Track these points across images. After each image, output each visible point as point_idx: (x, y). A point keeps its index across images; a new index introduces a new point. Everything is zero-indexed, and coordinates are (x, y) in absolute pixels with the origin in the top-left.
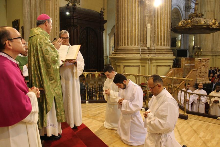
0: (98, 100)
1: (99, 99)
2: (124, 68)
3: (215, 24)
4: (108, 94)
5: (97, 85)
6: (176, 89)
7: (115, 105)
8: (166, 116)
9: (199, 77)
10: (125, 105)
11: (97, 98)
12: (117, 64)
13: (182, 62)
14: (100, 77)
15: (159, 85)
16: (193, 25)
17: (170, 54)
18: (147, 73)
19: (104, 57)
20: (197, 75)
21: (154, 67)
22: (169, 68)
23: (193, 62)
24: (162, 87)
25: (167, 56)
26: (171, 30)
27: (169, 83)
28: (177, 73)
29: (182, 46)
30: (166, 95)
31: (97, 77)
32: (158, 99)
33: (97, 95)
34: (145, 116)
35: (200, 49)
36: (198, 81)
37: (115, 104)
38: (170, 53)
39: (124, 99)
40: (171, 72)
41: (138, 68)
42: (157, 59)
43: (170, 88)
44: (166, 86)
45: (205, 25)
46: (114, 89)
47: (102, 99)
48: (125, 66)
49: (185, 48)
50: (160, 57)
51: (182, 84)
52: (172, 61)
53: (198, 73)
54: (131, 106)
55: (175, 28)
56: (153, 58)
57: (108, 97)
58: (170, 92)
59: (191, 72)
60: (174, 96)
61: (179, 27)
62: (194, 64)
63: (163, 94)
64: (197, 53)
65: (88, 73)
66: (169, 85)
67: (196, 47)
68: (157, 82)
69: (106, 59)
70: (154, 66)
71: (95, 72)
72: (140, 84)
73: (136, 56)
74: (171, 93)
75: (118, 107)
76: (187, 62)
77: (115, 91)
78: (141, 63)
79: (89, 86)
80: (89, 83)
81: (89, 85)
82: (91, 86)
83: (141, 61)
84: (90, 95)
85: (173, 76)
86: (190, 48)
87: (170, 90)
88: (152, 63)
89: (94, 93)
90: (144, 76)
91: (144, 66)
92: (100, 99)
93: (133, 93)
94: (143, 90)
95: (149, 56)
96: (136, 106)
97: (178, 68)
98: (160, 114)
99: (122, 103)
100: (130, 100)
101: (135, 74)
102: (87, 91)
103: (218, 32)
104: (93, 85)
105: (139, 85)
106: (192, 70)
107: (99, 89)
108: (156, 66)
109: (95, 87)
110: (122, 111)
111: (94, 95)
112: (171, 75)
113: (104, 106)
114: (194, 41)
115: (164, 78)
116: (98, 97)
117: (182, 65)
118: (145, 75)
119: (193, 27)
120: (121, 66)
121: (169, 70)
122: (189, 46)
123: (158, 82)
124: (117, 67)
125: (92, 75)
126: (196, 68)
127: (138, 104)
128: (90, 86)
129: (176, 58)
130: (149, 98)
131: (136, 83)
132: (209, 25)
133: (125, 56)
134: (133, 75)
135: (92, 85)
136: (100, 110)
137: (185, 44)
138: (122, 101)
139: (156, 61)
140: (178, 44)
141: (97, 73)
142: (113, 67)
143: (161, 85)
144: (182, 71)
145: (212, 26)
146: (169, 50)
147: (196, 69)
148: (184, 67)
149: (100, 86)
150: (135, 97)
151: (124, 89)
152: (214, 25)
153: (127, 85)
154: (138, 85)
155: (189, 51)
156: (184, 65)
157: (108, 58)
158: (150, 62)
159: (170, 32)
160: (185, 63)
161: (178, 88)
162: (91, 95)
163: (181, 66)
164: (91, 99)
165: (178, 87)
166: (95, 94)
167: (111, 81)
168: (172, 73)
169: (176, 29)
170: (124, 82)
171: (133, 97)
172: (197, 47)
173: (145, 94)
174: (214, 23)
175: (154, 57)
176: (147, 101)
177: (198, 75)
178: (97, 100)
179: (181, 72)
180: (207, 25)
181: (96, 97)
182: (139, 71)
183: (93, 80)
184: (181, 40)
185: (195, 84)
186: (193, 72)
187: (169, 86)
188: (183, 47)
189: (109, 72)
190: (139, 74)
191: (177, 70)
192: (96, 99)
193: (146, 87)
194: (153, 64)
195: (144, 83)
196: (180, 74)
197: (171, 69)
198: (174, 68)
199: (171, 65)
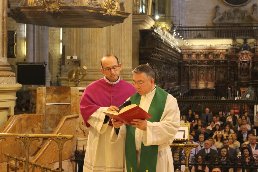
3: (113, 7)
9: (82, 135)
13: (38, 97)
16: (64, 5)
17: (8, 78)
20: (77, 129)
22: (5, 114)
23: (66, 98)
25: (1, 83)
26: (9, 15)
27: (8, 154)
28: (27, 127)
29: (31, 56)
35: (78, 63)
36: (79, 144)
38: (8, 76)
40: (11, 125)
43: (11, 168)
45: (91, 8)
49: (40, 61)
51: (43, 153)
52: (14, 97)
53: (80, 124)
55: (18, 9)
59: (64, 123)
61: (29, 8)
62: (69, 104)
64: (74, 75)
66: (9, 158)
67: (68, 58)
76: (49, 97)
86: (52, 60)
103: (121, 23)
106: (65, 118)
114: (62, 41)
115: (5, 137)
117: (38, 106)
119: (63, 10)
121: (6, 120)
122: (50, 56)
126: (75, 113)
132: (99, 6)
137: (39, 49)
140: (20, 49)
144: (40, 122)
145: (106, 12)
146: (5, 68)
147: (75, 115)
148: (44, 111)
152: (111, 8)
155: (49, 69)
156: (44, 107)
159: (5, 20)
160: (47, 101)
163: (36, 108)
168: (14, 128)
169: (22, 12)
172: (72, 57)
174: (110, 3)
177: (79, 130)
179: (37, 124)
180: (97, 7)
184: (27, 39)
185: (73, 154)
186: (69, 121)
187: (8, 161)
188: (34, 58)
191: (28, 119)
196: (35, 129)
197: (10, 118)
198: (18, 115)
199: (10, 107)
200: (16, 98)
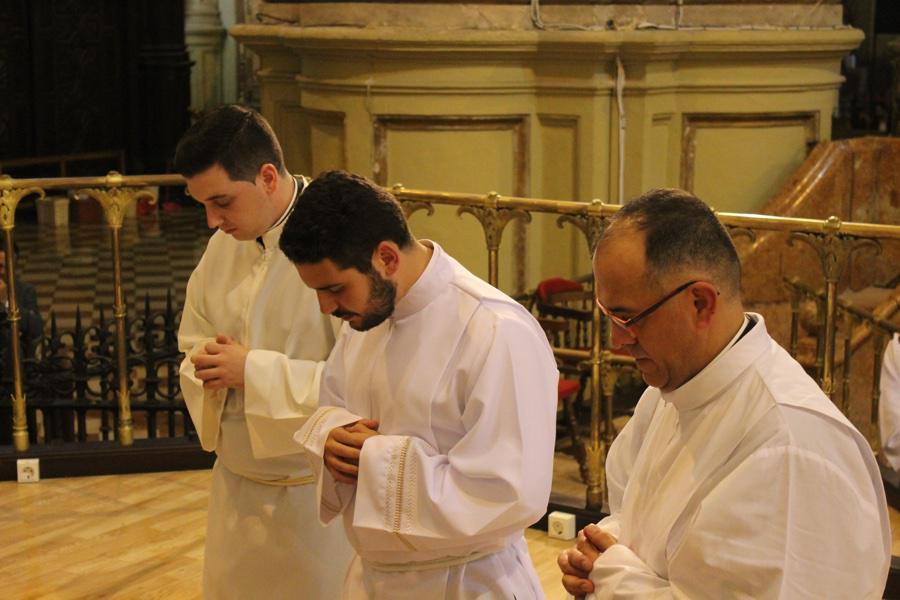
0: (137, 442)
1: (143, 434)
2: (377, 140)
4: (228, 387)
5: (121, 306)
6: (861, 332)
7: (291, 490)
8: (771, 575)
10: (383, 480)
11: (126, 429)
12: (309, 101)
14: (155, 233)
15: (695, 291)
17: (813, 9)
18: (599, 181)
19: (189, 40)
21: (663, 130)
22: (797, 134)
24: (730, 309)
25: (787, 26)
27: (795, 280)
28: (875, 185)
30: (764, 386)
31: (115, 221)
32: (689, 417)
33: (125, 401)
34: (572, 579)
37: (295, 475)
38: (813, 1)
39: (374, 428)
40: (817, 175)
41: (507, 139)
42: (686, 58)
43: (804, 326)
44: (768, 303)
46: (285, 334)
47: (172, 433)
48: (388, 122)
50: (715, 35)
52: (831, 76)
54: (445, 494)
56: (651, 46)
57: (224, 417)
58: (809, 359)
60: (840, 398)
63: (743, 375)
65: (35, 184)
66: (801, 292)
68: (680, 260)
69: (209, 58)
70: (659, 119)
71: (101, 180)
72: (532, 284)
73: (491, 29)
74: (813, 371)
75: (324, 502)
77: (293, 357)
78: (540, 92)
79: (45, 315)
80: (51, 289)
81: (47, 308)
82: (64, 315)
83: (537, 73)
84: (58, 402)
85: (839, 207)
87: (812, 342)
88: (642, 92)
89: (95, 385)
90: (569, 216)
91: (571, 122)
92: (152, 434)
93: (465, 364)
94: (556, 344)
95: (610, 24)
96: (489, 487)
97: (889, 139)
98: (710, 561)
99: (355, 461)
100: (435, 429)
101: (483, 197)
102: (25, 366)
104: (86, 307)
105: (520, 298)
107: (147, 342)
108: (678, 121)
109: (102, 319)
110: (353, 534)
111: (94, 400)
112: (815, 207)
113: (192, 497)
115: (751, 230)
116: (133, 422)
118: (576, 198)
120: (348, 121)
121: (802, 155)
123: (688, 258)
124: (317, 134)
125: (74, 207)
127: (509, 475)
128: (53, 316)
129: (864, 44)
130: (617, 414)
131: (493, 279)
133: (391, 23)
134: (466, 206)
135: (73, 308)
136: (153, 541)
138: (360, 447)
139: (678, 73)
141: (123, 185)
142: (268, 127)
143: (722, 290)
149: (148, 311)
150: (479, 407)
151: (374, 330)
153: (406, 290)
154: (517, 299)
157: (231, 42)
158: (622, 82)
161: (881, 324)
162: (70, 396)
164: (68, 436)
165: (882, 313)
166: (104, 394)
167: (257, 261)
168: (826, 189)
170: (378, 263)
171: (462, 408)
173: (575, 380)
175: (658, 37)
176: (593, 449)
178: (127, 440)
181: (111, 423)
182: (522, 166)
183: (89, 260)
187: (795, 303)
189: (235, 174)
190: (519, 193)
191: (878, 156)
192: (117, 435)
193: (585, 316)
194: (653, 105)
195: (567, 277)
197: (815, 150)
198: (845, 141)
199: (819, 112)
200: (842, 79)
